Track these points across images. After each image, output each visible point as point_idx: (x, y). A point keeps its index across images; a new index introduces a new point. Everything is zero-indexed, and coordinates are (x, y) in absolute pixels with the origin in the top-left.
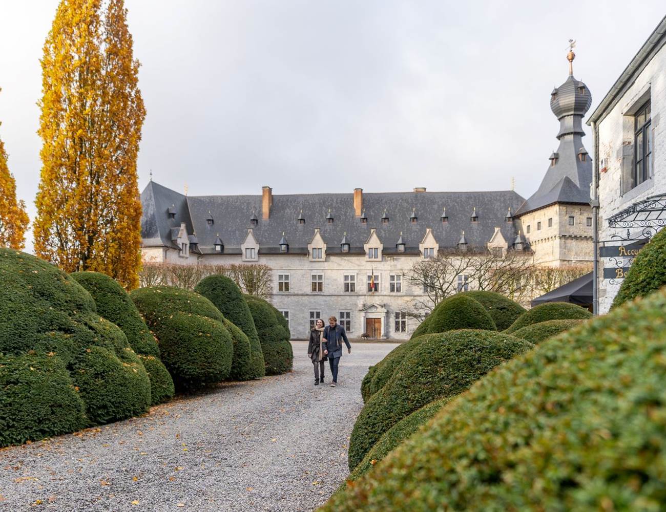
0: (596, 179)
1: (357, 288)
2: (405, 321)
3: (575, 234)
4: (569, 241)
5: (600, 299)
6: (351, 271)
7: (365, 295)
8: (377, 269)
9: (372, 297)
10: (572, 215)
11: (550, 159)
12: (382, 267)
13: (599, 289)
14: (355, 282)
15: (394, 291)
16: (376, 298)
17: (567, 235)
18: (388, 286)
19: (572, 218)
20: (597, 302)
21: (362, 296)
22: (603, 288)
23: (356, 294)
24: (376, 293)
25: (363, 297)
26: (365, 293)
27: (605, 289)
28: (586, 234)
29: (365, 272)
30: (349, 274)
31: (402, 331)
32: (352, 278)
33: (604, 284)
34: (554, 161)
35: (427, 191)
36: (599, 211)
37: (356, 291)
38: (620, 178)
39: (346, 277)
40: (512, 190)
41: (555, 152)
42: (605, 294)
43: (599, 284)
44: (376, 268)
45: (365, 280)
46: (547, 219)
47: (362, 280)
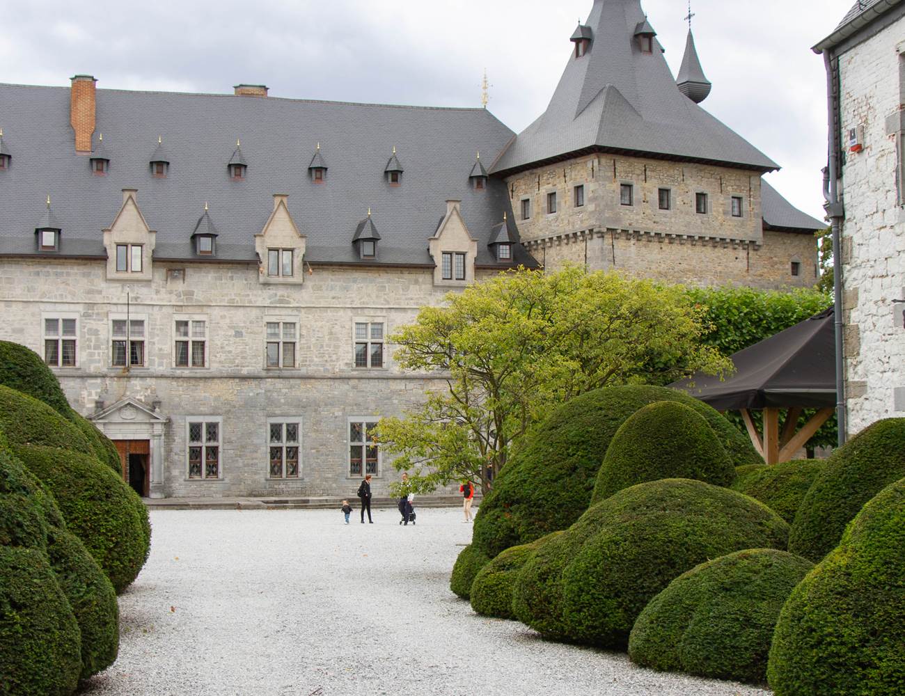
0: (837, 160)
1: (81, 356)
2: (217, 448)
3: (637, 227)
4: (621, 244)
5: (850, 401)
6: (66, 307)
7: (104, 376)
8: (139, 301)
9: (124, 382)
10: (627, 181)
11: (572, 40)
12: (155, 297)
13: (846, 381)
14: (77, 337)
15: (186, 363)
16: (136, 383)
17: (619, 228)
18: (170, 348)
19: (628, 188)
20: (845, 409)
21: (96, 377)
22: (856, 379)
23: (79, 373)
24: (135, 370)
25: (99, 381)
26: (104, 370)
27: (864, 382)
28: (658, 229)
29: (106, 308)
30: (61, 314)
31: (208, 475)
32: (70, 325)
33: (860, 372)
34: (581, 45)
35: (270, 94)
36: (842, 225)
37: (78, 364)
38: (897, 171)
39: (51, 324)
40: (481, 106)
41: (583, 23)
42: (865, 392)
43: (846, 370)
44: (136, 298)
45: (106, 334)
46: (571, 186)
47: (96, 332)
